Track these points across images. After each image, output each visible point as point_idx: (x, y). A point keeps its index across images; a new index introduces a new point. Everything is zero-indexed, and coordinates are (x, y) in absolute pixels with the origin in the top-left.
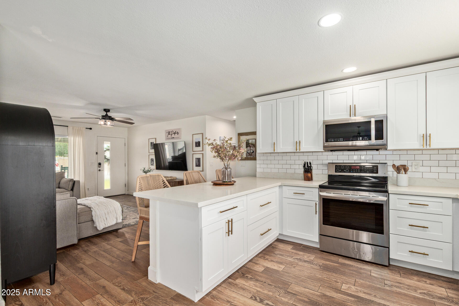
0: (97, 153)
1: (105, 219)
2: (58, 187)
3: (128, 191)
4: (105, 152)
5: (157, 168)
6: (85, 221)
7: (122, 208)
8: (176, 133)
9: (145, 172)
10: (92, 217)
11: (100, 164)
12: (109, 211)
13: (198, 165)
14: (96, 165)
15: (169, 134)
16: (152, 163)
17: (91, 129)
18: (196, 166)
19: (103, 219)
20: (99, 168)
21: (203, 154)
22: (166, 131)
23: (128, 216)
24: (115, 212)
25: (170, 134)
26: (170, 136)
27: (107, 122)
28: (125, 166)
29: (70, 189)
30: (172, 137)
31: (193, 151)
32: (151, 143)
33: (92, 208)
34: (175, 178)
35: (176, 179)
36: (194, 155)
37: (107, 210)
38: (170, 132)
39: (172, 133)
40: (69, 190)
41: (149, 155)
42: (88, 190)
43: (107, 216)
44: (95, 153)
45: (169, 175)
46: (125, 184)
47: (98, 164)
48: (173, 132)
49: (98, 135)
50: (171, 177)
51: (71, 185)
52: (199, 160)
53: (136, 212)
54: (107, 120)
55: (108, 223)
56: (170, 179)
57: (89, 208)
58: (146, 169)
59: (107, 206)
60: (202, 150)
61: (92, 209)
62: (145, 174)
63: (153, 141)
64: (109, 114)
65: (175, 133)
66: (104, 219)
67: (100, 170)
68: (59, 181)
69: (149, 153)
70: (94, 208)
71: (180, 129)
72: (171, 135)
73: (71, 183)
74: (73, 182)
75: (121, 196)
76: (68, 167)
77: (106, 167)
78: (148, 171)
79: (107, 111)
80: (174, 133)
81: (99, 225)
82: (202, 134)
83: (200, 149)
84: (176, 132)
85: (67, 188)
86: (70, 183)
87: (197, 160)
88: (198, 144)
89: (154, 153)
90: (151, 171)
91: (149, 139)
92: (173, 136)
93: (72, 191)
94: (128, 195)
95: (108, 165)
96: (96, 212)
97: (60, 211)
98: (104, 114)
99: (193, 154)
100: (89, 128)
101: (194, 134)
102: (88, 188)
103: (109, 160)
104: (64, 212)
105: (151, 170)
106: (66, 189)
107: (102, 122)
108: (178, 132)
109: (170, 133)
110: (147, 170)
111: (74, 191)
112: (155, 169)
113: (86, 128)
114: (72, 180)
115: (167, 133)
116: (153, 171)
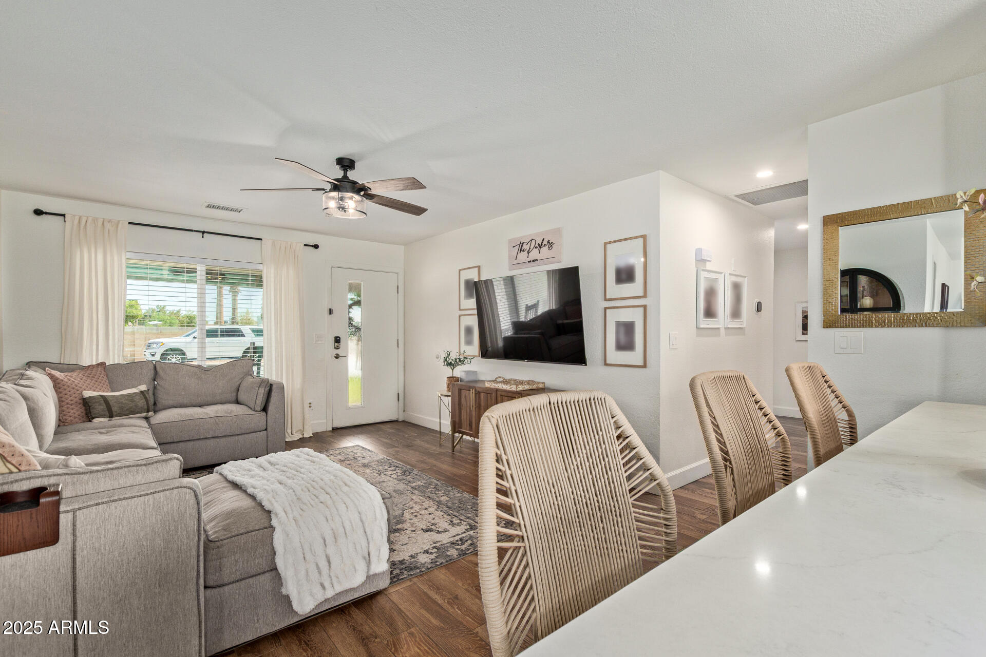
0: (331, 312)
1: (323, 564)
2: (234, 399)
3: (404, 411)
4: (351, 310)
6: (246, 575)
7: (388, 511)
8: (543, 244)
9: (449, 364)
10: (274, 554)
11: (337, 340)
12: (341, 530)
13: (626, 344)
14: (330, 342)
15: (521, 250)
16: (470, 338)
17: (316, 247)
18: (620, 347)
19: (317, 565)
20: (336, 351)
21: (645, 307)
22: (510, 241)
23: (407, 515)
24: (362, 531)
25: (523, 251)
26: (523, 256)
27: (347, 200)
28: (398, 347)
29: (258, 408)
30: (531, 258)
31: (606, 300)
32: (468, 283)
33: (276, 515)
34: (541, 386)
35: (544, 389)
36: (608, 311)
37: (330, 521)
38: (525, 244)
39: (532, 247)
40: (257, 411)
41: (460, 316)
42: (310, 407)
43: (331, 551)
44: (327, 312)
46: (398, 394)
47: (333, 339)
48: (533, 241)
49: (333, 265)
50: (528, 382)
51: (262, 395)
52: (627, 329)
53: (431, 495)
54: (347, 191)
55: (334, 579)
57: (265, 515)
58: (454, 356)
59: (334, 503)
60: (642, 294)
61: (274, 522)
62: (449, 369)
63: (473, 276)
64: (352, 175)
65: (540, 246)
66: (320, 566)
67: (337, 357)
68: (238, 384)
69: (460, 309)
70: (281, 514)
71: (557, 231)
72: (529, 252)
73: (262, 391)
74: (267, 389)
75: (388, 426)
76: (262, 348)
77: (352, 346)
78: (458, 360)
79: (346, 164)
80: (537, 245)
81: (299, 593)
82: (644, 237)
83: (633, 289)
84: (545, 242)
85: (252, 405)
86: (260, 389)
87: (622, 330)
88: (625, 275)
89: (476, 311)
90: (466, 361)
91: (460, 271)
92: (535, 254)
93: (264, 413)
94: (403, 421)
95: (358, 344)
96: (288, 535)
97: (116, 554)
98: (340, 174)
99: (606, 309)
100: (312, 246)
101: (610, 243)
102: (310, 404)
103: (360, 329)
104: (135, 559)
105: (465, 358)
106: (251, 407)
107: (331, 201)
108: (550, 242)
109: (525, 247)
110: (456, 359)
111: (269, 412)
112: (476, 356)
113: (305, 245)
114: (266, 383)
115: (514, 247)
116: (469, 362)
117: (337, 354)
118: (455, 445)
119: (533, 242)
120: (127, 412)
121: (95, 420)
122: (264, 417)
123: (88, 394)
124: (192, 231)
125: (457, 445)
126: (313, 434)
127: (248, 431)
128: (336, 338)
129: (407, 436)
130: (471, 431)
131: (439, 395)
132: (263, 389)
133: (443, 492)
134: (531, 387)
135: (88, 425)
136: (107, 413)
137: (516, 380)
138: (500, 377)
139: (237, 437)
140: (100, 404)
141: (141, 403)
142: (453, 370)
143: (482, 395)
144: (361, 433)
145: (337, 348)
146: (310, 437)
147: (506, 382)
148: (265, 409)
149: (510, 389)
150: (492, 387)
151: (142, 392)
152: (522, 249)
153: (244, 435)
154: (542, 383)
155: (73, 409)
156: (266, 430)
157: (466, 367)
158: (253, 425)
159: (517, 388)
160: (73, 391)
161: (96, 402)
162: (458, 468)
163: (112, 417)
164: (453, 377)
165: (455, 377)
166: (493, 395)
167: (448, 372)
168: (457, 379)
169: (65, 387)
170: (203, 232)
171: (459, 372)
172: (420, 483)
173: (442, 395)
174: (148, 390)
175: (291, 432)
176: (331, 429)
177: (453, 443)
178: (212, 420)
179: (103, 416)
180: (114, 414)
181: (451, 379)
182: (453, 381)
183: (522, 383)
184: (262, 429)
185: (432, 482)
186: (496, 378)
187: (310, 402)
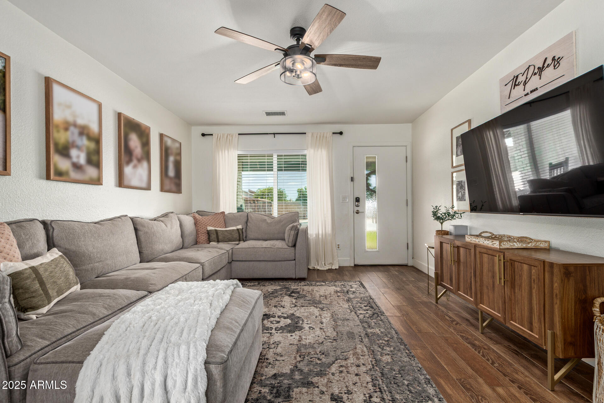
0: (352, 179)
5: (474, 209)
8: (546, 65)
9: (438, 218)
11: (358, 200)
14: (350, 202)
15: (515, 84)
16: (460, 195)
17: (341, 133)
20: (356, 208)
22: (501, 80)
25: (518, 85)
26: (518, 92)
28: (407, 206)
30: (528, 90)
32: (457, 138)
34: (542, 245)
35: (549, 250)
38: (520, 76)
39: (530, 75)
40: (289, 246)
41: (452, 174)
42: (338, 248)
44: (349, 179)
45: (516, 233)
46: (408, 244)
47: (354, 199)
48: (532, 67)
49: (354, 145)
50: (521, 239)
56: (517, 245)
58: (443, 210)
62: (437, 223)
63: (463, 130)
65: (541, 69)
67: (358, 212)
69: (451, 165)
71: (567, 40)
72: (525, 84)
78: (447, 215)
80: (536, 71)
84: (549, 61)
86: (292, 232)
90: (457, 215)
91: (452, 130)
92: (533, 82)
93: (294, 248)
94: (413, 267)
95: (373, 203)
100: (338, 133)
102: (338, 245)
103: (376, 192)
105: (456, 213)
106: (287, 243)
108: (556, 58)
109: (521, 79)
110: (445, 213)
111: (297, 248)
112: (467, 211)
113: (333, 133)
114: (295, 228)
115: (506, 85)
116: (460, 217)
117: (357, 210)
118: (438, 297)
119: (531, 69)
120: (227, 240)
121: (211, 243)
122: (293, 251)
123: (210, 228)
124: (268, 134)
125: (442, 297)
126: (339, 267)
127: (283, 260)
128: (357, 198)
129: (405, 279)
130: (452, 287)
131: (427, 247)
132: (294, 232)
133: (392, 349)
134: (524, 246)
135: (208, 245)
136: (216, 240)
137: (510, 237)
138: (487, 232)
139: (277, 262)
140: (214, 235)
141: (236, 235)
142: (442, 223)
143: (462, 250)
144: (380, 271)
145: (358, 206)
146: (336, 269)
147: (493, 237)
148: (294, 246)
149: (492, 246)
150: (472, 242)
151: (238, 229)
152: (517, 83)
153: (281, 262)
154: (545, 242)
155: (203, 236)
156: (295, 260)
157: (457, 222)
158: (286, 256)
159: (500, 245)
160: (204, 226)
161: (212, 233)
162: (429, 324)
163: (219, 242)
164: (442, 231)
165: (444, 231)
166: (472, 250)
167: (437, 226)
168: (447, 233)
169: (200, 224)
170: (274, 134)
171: (448, 226)
172: (377, 330)
173: (430, 247)
174: (243, 229)
175: (325, 263)
176: (353, 265)
177: (437, 295)
178: (263, 249)
179: (214, 241)
180: (220, 240)
181: (439, 232)
182: (442, 233)
183: (510, 239)
184: (291, 259)
185: (389, 333)
186: (481, 233)
187: (338, 244)
